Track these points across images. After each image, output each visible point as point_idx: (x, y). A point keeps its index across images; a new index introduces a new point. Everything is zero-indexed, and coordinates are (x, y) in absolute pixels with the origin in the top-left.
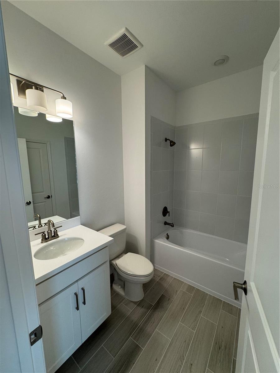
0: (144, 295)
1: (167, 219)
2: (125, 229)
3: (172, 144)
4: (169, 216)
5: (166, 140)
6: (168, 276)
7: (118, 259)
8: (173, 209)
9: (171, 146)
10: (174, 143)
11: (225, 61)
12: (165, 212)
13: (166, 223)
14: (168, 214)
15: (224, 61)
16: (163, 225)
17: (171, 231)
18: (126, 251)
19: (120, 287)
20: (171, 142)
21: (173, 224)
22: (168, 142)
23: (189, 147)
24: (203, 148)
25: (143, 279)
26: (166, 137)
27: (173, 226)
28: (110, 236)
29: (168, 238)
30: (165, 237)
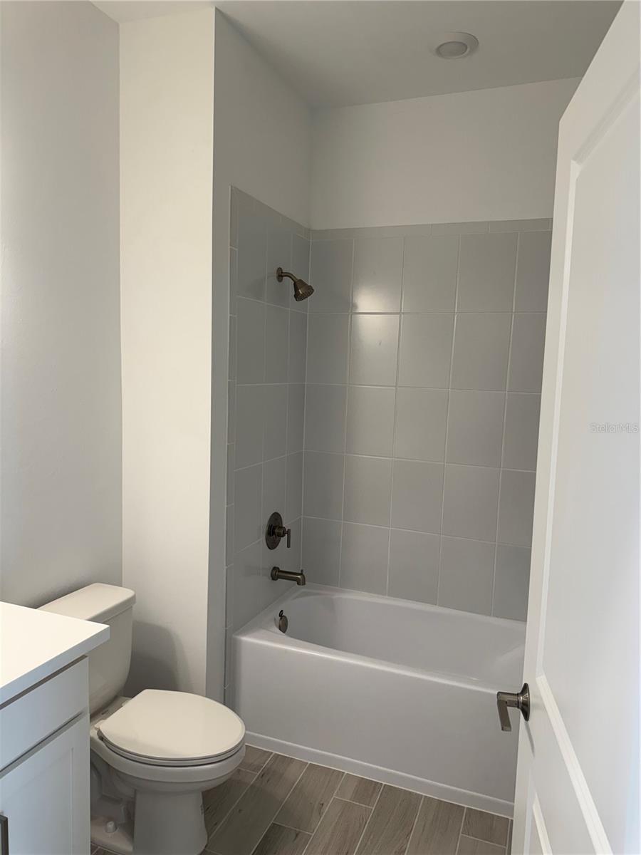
0: (206, 836)
1: (283, 556)
2: (131, 601)
3: (302, 291)
4: (288, 546)
5: (281, 275)
6: (287, 761)
7: (105, 718)
8: (300, 519)
9: (298, 297)
10: (310, 291)
11: (467, 48)
12: (275, 531)
13: (277, 574)
14: (284, 540)
15: (463, 46)
16: (268, 579)
17: (296, 603)
18: (130, 689)
19: (111, 825)
20: (298, 284)
21: (301, 574)
22: (289, 283)
23: (354, 306)
24: (399, 313)
25: (211, 769)
26: (281, 267)
27: (301, 582)
28: (95, 619)
29: (283, 627)
30: (276, 625)
